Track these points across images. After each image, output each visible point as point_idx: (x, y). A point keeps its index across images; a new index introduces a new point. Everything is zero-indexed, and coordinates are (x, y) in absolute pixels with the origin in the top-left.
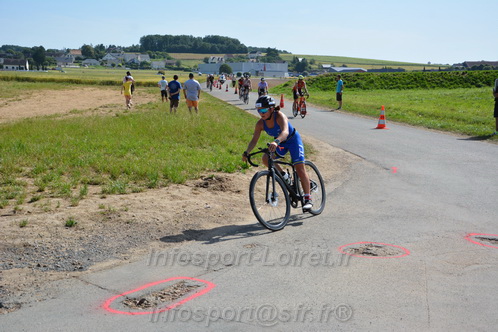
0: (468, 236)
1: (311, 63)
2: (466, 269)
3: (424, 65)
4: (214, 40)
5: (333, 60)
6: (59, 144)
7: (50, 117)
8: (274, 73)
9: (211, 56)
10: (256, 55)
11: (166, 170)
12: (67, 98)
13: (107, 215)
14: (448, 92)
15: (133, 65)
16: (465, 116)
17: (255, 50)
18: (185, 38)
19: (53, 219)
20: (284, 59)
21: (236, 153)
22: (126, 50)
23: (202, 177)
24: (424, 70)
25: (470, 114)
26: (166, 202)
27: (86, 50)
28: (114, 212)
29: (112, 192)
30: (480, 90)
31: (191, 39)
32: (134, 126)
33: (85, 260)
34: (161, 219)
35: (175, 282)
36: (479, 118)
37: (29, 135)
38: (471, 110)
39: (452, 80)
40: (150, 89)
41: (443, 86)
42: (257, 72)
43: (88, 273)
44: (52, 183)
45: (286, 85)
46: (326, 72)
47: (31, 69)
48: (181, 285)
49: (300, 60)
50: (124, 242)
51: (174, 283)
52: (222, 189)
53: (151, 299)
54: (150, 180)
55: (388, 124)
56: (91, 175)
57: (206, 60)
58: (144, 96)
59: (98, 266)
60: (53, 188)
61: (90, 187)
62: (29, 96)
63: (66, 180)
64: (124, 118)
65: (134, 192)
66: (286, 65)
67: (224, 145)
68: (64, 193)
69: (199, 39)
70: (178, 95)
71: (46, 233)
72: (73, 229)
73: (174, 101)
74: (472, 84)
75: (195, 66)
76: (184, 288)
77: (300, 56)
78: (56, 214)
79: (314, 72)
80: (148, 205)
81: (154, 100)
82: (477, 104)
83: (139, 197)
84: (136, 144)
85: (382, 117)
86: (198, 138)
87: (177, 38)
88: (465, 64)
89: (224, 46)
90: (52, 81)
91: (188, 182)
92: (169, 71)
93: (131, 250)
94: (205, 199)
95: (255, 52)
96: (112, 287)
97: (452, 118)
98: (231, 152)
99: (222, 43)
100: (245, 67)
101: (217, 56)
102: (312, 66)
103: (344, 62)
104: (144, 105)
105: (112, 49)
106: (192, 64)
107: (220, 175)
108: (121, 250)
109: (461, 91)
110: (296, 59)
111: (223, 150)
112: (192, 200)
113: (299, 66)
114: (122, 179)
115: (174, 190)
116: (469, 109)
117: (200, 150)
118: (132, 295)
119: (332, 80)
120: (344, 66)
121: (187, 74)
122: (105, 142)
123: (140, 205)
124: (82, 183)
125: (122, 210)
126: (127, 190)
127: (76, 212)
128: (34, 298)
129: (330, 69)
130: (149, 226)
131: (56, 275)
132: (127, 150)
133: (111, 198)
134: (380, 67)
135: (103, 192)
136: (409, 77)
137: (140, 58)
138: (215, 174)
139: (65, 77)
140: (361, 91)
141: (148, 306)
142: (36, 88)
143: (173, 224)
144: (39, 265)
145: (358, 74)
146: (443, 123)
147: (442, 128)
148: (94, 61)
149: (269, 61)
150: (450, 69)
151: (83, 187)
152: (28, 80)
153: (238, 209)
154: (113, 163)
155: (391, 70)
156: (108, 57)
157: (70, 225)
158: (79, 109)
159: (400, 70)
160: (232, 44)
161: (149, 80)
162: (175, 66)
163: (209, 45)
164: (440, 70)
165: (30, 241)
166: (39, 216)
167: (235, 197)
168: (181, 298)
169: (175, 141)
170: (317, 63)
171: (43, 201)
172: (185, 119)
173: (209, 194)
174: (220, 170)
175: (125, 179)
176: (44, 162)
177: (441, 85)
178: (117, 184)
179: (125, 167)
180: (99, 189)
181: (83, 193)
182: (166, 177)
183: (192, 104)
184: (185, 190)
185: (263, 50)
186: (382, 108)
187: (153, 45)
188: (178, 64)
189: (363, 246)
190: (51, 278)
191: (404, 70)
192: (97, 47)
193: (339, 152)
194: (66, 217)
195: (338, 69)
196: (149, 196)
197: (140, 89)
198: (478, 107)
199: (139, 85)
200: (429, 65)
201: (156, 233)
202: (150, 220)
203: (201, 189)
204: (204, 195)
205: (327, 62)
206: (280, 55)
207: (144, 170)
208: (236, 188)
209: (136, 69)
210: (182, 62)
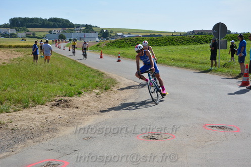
0: (205, 126)
1: (111, 33)
2: (206, 144)
3: (172, 33)
4: (55, 20)
5: (123, 31)
8: (90, 39)
9: (53, 30)
10: (79, 28)
11: (33, 97)
14: (186, 47)
15: (5, 35)
16: (196, 60)
17: (78, 26)
18: (37, 19)
20: (96, 30)
21: (73, 86)
23: (55, 100)
24: (173, 35)
25: (199, 59)
26: (35, 116)
28: (4, 124)
29: (1, 112)
30: (202, 45)
31: (41, 19)
32: (11, 72)
34: (33, 126)
35: (45, 163)
36: (204, 61)
38: (199, 57)
39: (188, 40)
40: (18, 49)
41: (183, 44)
42: (81, 38)
45: (98, 45)
46: (120, 38)
48: (49, 164)
49: (105, 31)
50: (11, 142)
52: (68, 106)
54: (24, 104)
57: (50, 32)
58: (15, 54)
64: (4, 67)
65: (15, 111)
66: (96, 35)
67: (66, 81)
69: (46, 19)
74: (198, 42)
75: (44, 36)
76: (50, 166)
77: (105, 29)
79: (112, 38)
80: (24, 118)
81: (21, 56)
82: (202, 53)
83: (18, 114)
84: (13, 82)
86: (50, 77)
87: (32, 19)
88: (193, 32)
89: (61, 23)
91: (47, 104)
92: (28, 39)
93: (16, 146)
94: (58, 113)
95: (79, 27)
97: (190, 61)
98: (70, 85)
99: (59, 22)
101: (57, 30)
102: (112, 34)
103: (129, 31)
104: (15, 59)
106: (42, 34)
107: (66, 98)
108: (10, 146)
109: (193, 46)
110: (102, 30)
111: (65, 84)
112: (50, 114)
113: (104, 34)
114: (6, 104)
115: (39, 108)
116: (198, 56)
117: (52, 84)
119: (123, 42)
120: (129, 34)
121: (40, 40)
123: (19, 119)
125: (8, 122)
126: (10, 110)
129: (122, 36)
130: (26, 131)
134: (149, 34)
136: (165, 39)
137: (10, 31)
138: (63, 98)
143: (41, 129)
145: (137, 38)
146: (185, 64)
147: (185, 67)
149: (87, 32)
150: (186, 34)
153: (78, 117)
155: (155, 36)
159: (160, 35)
160: (65, 22)
161: (16, 44)
162: (32, 36)
163: (52, 23)
164: (181, 35)
167: (76, 111)
169: (37, 79)
170: (114, 32)
172: (41, 66)
173: (60, 110)
174: (65, 96)
175: (8, 104)
177: (182, 43)
178: (4, 107)
179: (8, 97)
182: (34, 101)
183: (47, 58)
184: (46, 108)
185: (83, 26)
187: (17, 23)
188: (34, 34)
189: (150, 135)
191: (162, 36)
193: (131, 82)
195: (126, 36)
196: (24, 113)
197: (12, 49)
198: (202, 55)
199: (10, 47)
200: (175, 32)
201: (30, 135)
202: (26, 127)
203: (55, 107)
204: (57, 111)
205: (120, 32)
206: (93, 28)
207: (20, 98)
208: (75, 106)
209: (8, 37)
210: (36, 33)
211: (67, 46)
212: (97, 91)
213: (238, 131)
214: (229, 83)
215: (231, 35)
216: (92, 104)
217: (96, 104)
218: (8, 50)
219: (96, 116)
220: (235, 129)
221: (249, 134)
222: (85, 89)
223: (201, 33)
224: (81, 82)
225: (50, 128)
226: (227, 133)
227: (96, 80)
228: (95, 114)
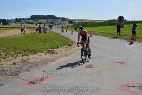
0: (112, 62)
1: (73, 21)
2: (112, 70)
3: (101, 21)
4: (49, 16)
5: (79, 20)
6: (11, 43)
7: (8, 37)
8: (64, 24)
9: (48, 20)
10: (60, 19)
11: (38, 49)
12: (12, 32)
13: (24, 61)
14: (107, 27)
15: (29, 23)
16: (111, 33)
17: (59, 18)
18: (42, 16)
19: (10, 63)
21: (56, 44)
22: (27, 19)
23: (47, 50)
26: (39, 57)
27: (17, 19)
28: (25, 60)
29: (25, 55)
30: (114, 26)
31: (43, 16)
32: (30, 38)
33: (18, 73)
34: (37, 61)
36: (114, 33)
37: (2, 41)
38: (112, 31)
39: (107, 24)
40: (33, 29)
41: (105, 26)
42: (60, 24)
43: (19, 76)
44: (9, 54)
45: (68, 27)
46: (77, 23)
47: (2, 25)
48: (43, 78)
50: (28, 68)
51: (41, 77)
52: (53, 53)
53: (36, 82)
54: (34, 52)
55: (93, 35)
56: (19, 51)
58: (32, 31)
59: (22, 74)
60: (9, 55)
61: (19, 54)
62: (2, 32)
63: (13, 53)
64: (27, 36)
66: (67, 21)
67: (53, 42)
68: (12, 56)
69: (45, 16)
70: (41, 30)
71: (8, 66)
72: (15, 65)
73: (40, 32)
74: (112, 25)
76: (44, 78)
78: (10, 61)
79: (74, 23)
80: (34, 58)
81: (35, 31)
83: (32, 56)
84: (30, 43)
85: (91, 34)
86: (46, 40)
87: (40, 16)
88: (110, 20)
89: (52, 17)
90: (8, 27)
91: (44, 52)
93: (30, 70)
94: (48, 56)
96: (26, 79)
97: (108, 33)
98: (54, 44)
100: (57, 22)
101: (50, 20)
103: (82, 20)
104: (32, 33)
105: (23, 19)
106: (44, 22)
107: (52, 50)
108: (28, 70)
110: (70, 20)
111: (52, 43)
112: (45, 56)
113: (71, 22)
114: (27, 52)
115: (40, 54)
117: (46, 44)
118: (31, 81)
122: (22, 43)
123: (32, 58)
124: (17, 53)
125: (27, 60)
126: (29, 54)
127: (16, 61)
128: (6, 83)
131: (11, 77)
132: (28, 44)
133: (24, 57)
134: (90, 21)
135: (22, 55)
136: (97, 24)
137: (31, 21)
138: (51, 49)
139: (12, 27)
140: (86, 27)
141: (35, 83)
142: (4, 29)
143: (41, 62)
144: (6, 75)
145: (85, 23)
146: (106, 35)
147: (106, 36)
148: (19, 22)
149: (63, 21)
150: (107, 21)
151: (17, 54)
152: (2, 27)
154: (25, 48)
155: (93, 22)
156: (22, 21)
157: (14, 64)
158: (15, 34)
159: (95, 22)
160: (54, 17)
161: (33, 27)
162: (39, 23)
164: (104, 22)
165: (4, 69)
166: (6, 62)
167: (56, 55)
168: (43, 81)
169: (40, 42)
170: (75, 21)
171: (7, 58)
172: (43, 36)
173: (49, 54)
174: (52, 48)
176: (7, 48)
178: (26, 53)
179: (28, 49)
180: (21, 54)
181: (17, 56)
182: (38, 51)
183: (44, 32)
184: (43, 54)
185: (61, 18)
186: (91, 31)
187: (34, 18)
188: (40, 22)
189: (88, 65)
190: (10, 78)
192: (19, 19)
194: (13, 62)
195: (80, 22)
196: (34, 56)
197: (31, 29)
198: (114, 30)
199: (30, 28)
200: (102, 21)
201: (36, 65)
202: (35, 62)
203: (47, 53)
204: (48, 55)
205: (77, 21)
206: (66, 19)
207: (33, 49)
208: (56, 53)
209: (30, 24)
210: (41, 22)
211: (54, 27)
212: (66, 46)
213: (127, 64)
214: (124, 43)
215: (127, 22)
216: (63, 52)
217: (65, 52)
218: (29, 29)
219: (65, 58)
220: (126, 63)
221: (131, 65)
222: (61, 46)
223: (114, 21)
224: (59, 43)
225: (45, 62)
226: (122, 65)
227: (66, 41)
228: (64, 56)
